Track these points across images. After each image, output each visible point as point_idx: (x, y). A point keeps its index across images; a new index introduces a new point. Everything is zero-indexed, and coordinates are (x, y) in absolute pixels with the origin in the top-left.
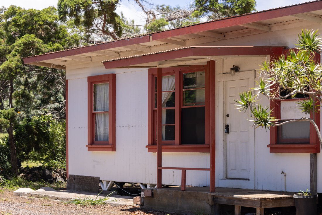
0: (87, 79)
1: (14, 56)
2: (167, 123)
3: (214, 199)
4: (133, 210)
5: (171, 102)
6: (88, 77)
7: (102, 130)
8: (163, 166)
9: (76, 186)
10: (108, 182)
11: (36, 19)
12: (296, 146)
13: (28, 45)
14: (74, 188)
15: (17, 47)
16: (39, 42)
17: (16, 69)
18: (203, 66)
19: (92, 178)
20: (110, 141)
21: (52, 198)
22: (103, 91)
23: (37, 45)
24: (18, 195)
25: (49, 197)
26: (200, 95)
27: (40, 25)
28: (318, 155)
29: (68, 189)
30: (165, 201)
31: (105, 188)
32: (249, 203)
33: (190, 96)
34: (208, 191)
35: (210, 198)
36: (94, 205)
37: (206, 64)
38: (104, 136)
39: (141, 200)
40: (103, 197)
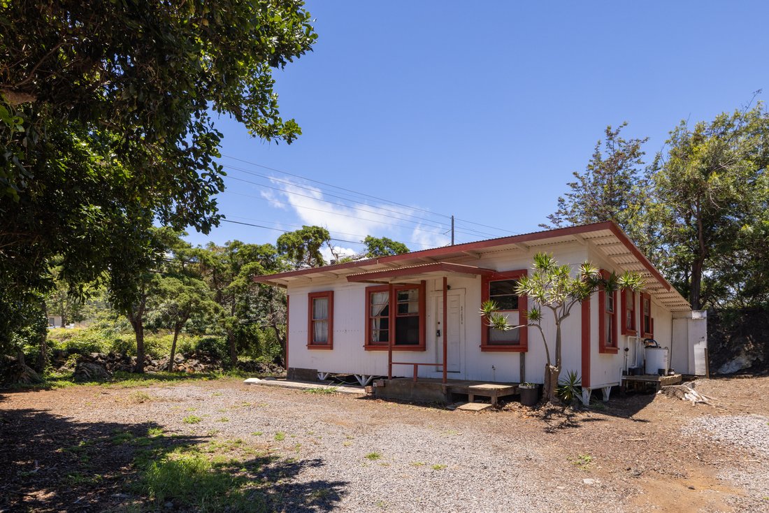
0: (307, 295)
1: (241, 277)
2: (381, 328)
3: (448, 389)
4: (366, 398)
5: (385, 312)
6: (309, 294)
7: (321, 332)
8: (393, 361)
9: (295, 376)
10: (325, 374)
11: (258, 251)
12: (507, 346)
13: (254, 270)
14: (294, 378)
15: (243, 272)
16: (261, 269)
17: (243, 288)
18: (417, 285)
19: (310, 371)
20: (329, 343)
21: (283, 386)
22: (322, 304)
23: (261, 270)
24: (249, 384)
25: (280, 386)
26: (413, 308)
27: (261, 256)
28: (526, 353)
29: (289, 378)
30: (397, 390)
31: (322, 378)
32: (484, 393)
33: (403, 309)
34: (442, 382)
35: (444, 388)
36: (329, 393)
37: (420, 283)
38: (322, 338)
39: (373, 389)
40: (333, 387)
